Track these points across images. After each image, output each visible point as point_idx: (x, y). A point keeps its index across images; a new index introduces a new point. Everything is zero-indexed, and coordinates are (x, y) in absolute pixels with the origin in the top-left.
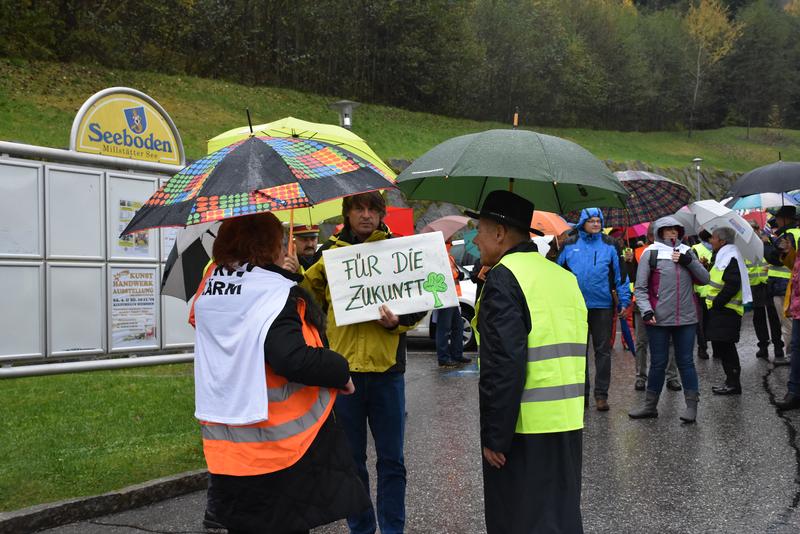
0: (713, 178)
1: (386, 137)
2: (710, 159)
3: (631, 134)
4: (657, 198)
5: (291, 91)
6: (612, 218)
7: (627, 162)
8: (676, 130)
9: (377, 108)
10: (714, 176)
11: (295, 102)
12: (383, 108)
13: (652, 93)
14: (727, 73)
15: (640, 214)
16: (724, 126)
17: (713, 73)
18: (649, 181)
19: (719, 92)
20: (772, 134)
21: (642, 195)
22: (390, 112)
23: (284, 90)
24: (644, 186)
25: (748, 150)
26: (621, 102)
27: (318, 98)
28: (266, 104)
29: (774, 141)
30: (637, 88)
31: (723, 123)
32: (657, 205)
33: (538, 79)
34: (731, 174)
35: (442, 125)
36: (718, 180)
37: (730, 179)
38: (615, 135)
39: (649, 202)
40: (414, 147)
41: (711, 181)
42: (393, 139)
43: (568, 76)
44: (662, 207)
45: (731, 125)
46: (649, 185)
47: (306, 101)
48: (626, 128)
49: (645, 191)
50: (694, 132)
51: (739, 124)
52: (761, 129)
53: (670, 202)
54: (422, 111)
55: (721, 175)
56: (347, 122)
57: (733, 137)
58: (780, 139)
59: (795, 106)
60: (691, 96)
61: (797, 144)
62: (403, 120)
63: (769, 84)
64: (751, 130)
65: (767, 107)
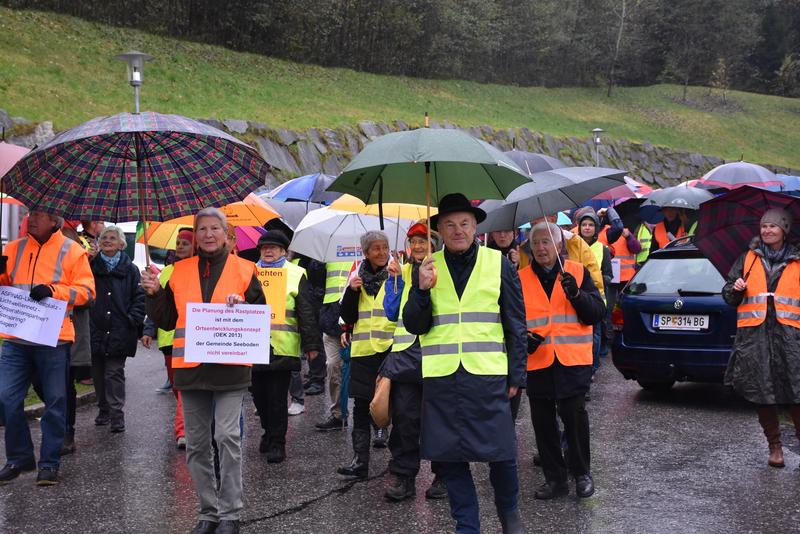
0: (626, 152)
1: (197, 87)
2: (630, 126)
3: (531, 90)
4: (210, 170)
5: (75, 19)
6: (125, 203)
8: (596, 86)
9: (190, 46)
10: (628, 149)
11: (78, 34)
12: (198, 46)
13: (562, 37)
14: (667, 11)
15: (181, 197)
16: (659, 83)
17: (649, 11)
18: (192, 136)
19: (654, 37)
20: (716, 96)
21: (183, 162)
22: (207, 53)
23: (64, 17)
24: (184, 144)
25: (681, 117)
26: (522, 47)
27: (111, 30)
28: (39, 36)
29: (716, 105)
30: (543, 29)
31: (659, 78)
32: (210, 182)
33: (409, 15)
34: (650, 148)
35: (277, 71)
36: (634, 156)
37: (648, 154)
38: (507, 91)
39: (195, 176)
40: (232, 102)
41: (622, 155)
42: (207, 90)
43: (449, 11)
44: (221, 186)
45: (668, 81)
46: (193, 142)
47: (93, 34)
48: (530, 80)
49: (186, 154)
50: (615, 89)
51: (679, 81)
52: (703, 88)
53: (234, 177)
54: (251, 52)
55: (636, 148)
56: (137, 76)
57: (666, 98)
58: (724, 103)
59: (751, 60)
60: (614, 43)
61: (746, 112)
62: (224, 64)
63: (719, 30)
64: (690, 89)
65: (712, 59)
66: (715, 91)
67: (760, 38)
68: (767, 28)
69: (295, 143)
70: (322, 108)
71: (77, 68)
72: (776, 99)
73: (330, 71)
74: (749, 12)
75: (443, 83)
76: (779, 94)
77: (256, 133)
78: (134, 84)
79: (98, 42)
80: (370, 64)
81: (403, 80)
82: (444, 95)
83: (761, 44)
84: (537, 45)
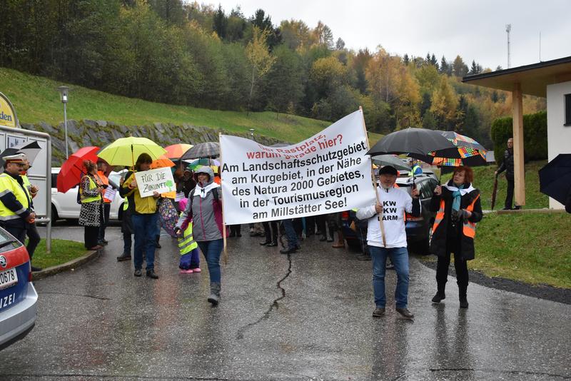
7: (214, 128)
8: (241, 111)
11: (18, 78)
13: (228, 89)
14: (268, 81)
16: (265, 111)
17: (261, 81)
19: (263, 92)
20: (290, 118)
23: (10, 70)
25: (278, 125)
26: (210, 93)
27: (33, 77)
29: (290, 121)
30: (220, 86)
31: (265, 109)
35: (109, 99)
38: (207, 111)
40: (95, 112)
42: (82, 106)
43: (182, 75)
45: (269, 110)
48: (213, 107)
50: (250, 113)
51: (274, 110)
52: (284, 114)
56: (65, 98)
57: (270, 117)
58: (293, 121)
59: (301, 103)
60: (249, 93)
61: (302, 124)
62: (86, 95)
63: (288, 90)
64: (279, 114)
65: (287, 103)
66: (289, 116)
67: (305, 95)
68: (307, 90)
69: (128, 132)
70: (135, 116)
71: (21, 94)
72: (313, 120)
73: (132, 100)
74: (300, 84)
75: (180, 107)
76: (312, 118)
77: (111, 127)
78: (63, 102)
79: (29, 83)
80: (147, 97)
81: (164, 105)
82: (181, 112)
83: (305, 97)
84: (217, 92)
